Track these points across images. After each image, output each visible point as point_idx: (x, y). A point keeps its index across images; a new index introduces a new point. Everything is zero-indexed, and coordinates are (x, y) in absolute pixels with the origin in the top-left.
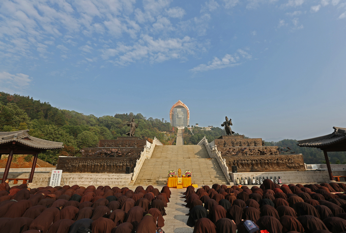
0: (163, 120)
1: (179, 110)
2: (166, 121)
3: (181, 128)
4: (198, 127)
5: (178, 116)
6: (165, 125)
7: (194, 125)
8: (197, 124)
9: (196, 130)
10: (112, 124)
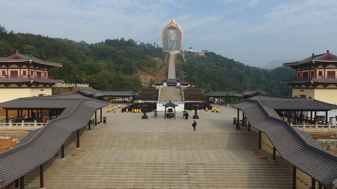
0: (154, 44)
1: (171, 31)
2: (157, 45)
3: (173, 53)
4: (191, 52)
5: (170, 38)
6: (157, 51)
7: (188, 50)
8: (190, 48)
9: (189, 55)
10: (107, 53)
